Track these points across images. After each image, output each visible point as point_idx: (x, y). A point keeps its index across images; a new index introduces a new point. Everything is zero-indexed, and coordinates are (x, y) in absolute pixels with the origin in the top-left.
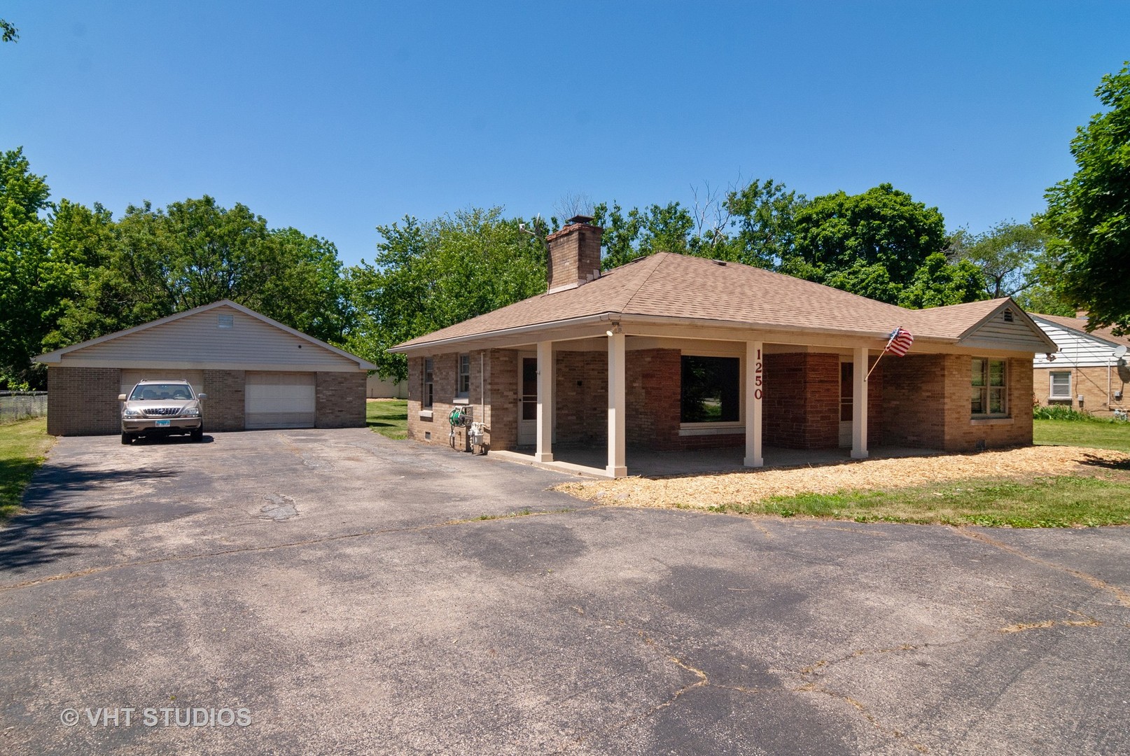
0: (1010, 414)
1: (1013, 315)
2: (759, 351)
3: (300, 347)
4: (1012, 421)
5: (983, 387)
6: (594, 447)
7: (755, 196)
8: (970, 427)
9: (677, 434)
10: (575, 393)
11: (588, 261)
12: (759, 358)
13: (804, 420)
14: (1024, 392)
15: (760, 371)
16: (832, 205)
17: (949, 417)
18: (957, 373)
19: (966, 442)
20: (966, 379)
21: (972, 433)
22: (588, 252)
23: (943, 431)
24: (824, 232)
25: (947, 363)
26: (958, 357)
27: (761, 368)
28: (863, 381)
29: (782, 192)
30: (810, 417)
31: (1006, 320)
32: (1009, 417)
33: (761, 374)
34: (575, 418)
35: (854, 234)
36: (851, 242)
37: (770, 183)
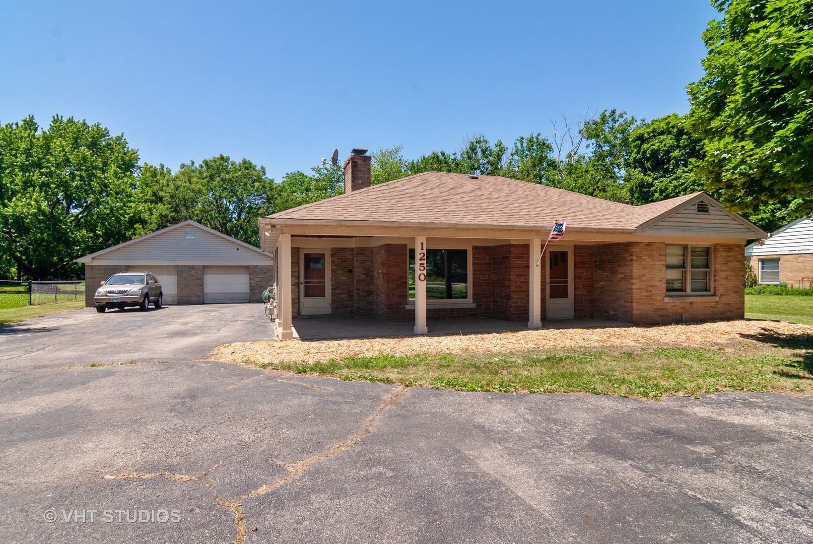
0: (715, 293)
1: (709, 206)
2: (422, 244)
3: (238, 249)
4: (717, 299)
5: (683, 269)
6: (357, 317)
7: (603, 123)
8: (664, 303)
9: (404, 308)
10: (345, 278)
11: (360, 182)
12: (422, 249)
13: (508, 297)
14: (733, 273)
15: (424, 260)
16: (663, 125)
17: (636, 295)
18: (647, 258)
19: (659, 316)
20: (659, 263)
21: (667, 309)
22: (359, 175)
23: (632, 307)
24: (652, 147)
25: (635, 250)
26: (649, 244)
27: (425, 257)
28: (535, 265)
29: (624, 118)
30: (514, 295)
31: (699, 211)
32: (714, 295)
33: (425, 262)
34: (346, 296)
35: (678, 147)
36: (676, 153)
37: (614, 112)
